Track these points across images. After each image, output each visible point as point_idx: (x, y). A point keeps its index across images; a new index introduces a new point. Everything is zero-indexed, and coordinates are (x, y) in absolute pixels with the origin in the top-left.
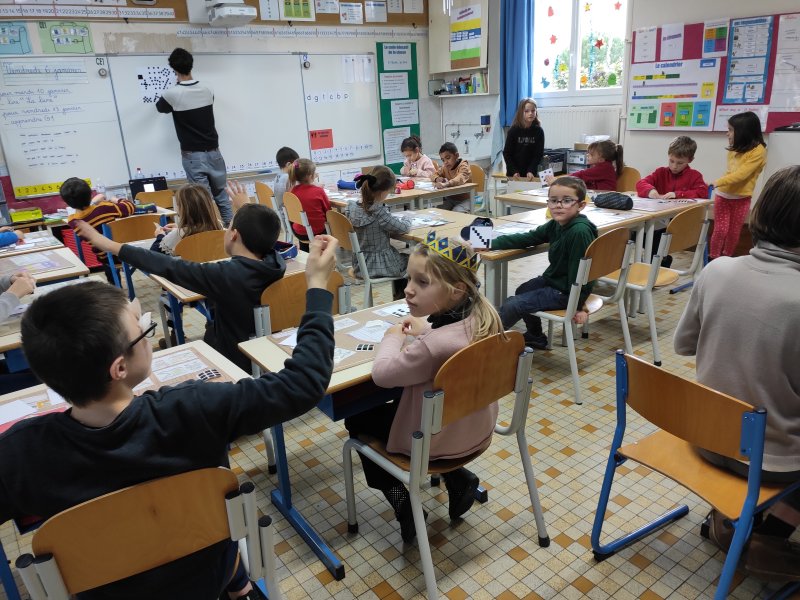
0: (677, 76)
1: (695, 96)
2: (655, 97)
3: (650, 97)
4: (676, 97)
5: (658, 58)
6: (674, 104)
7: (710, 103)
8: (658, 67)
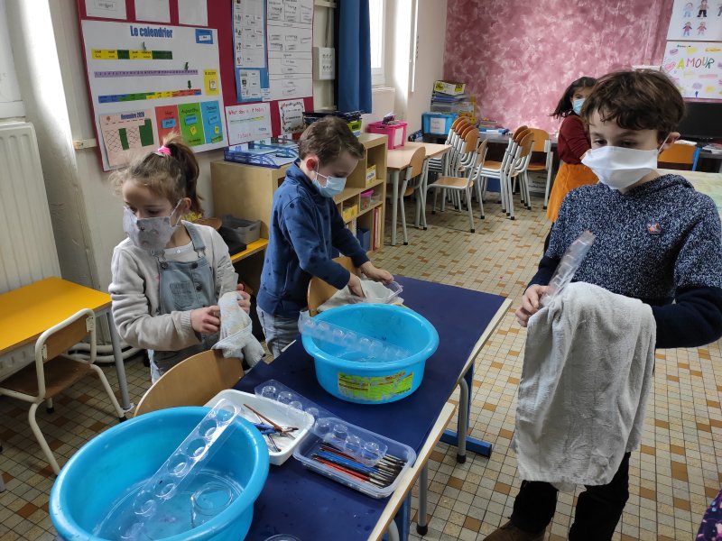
0: (168, 55)
1: (198, 92)
2: (142, 96)
3: (133, 97)
4: (175, 95)
5: (131, 16)
6: (175, 107)
7: (217, 102)
8: (134, 32)
